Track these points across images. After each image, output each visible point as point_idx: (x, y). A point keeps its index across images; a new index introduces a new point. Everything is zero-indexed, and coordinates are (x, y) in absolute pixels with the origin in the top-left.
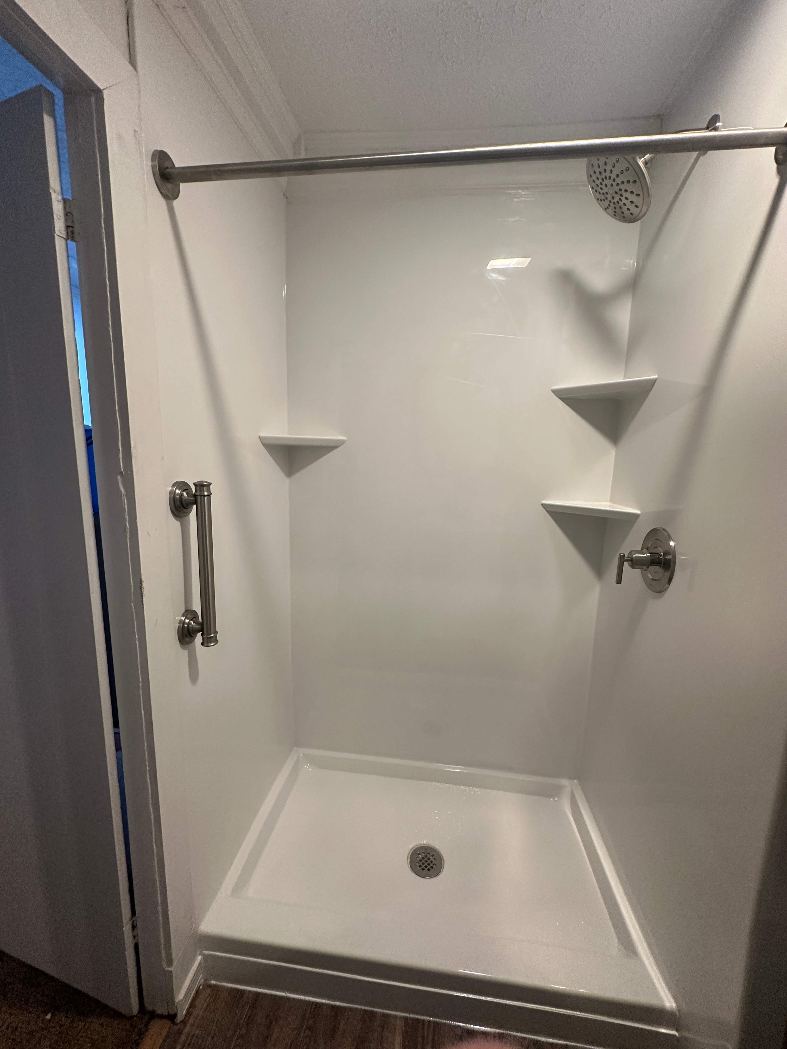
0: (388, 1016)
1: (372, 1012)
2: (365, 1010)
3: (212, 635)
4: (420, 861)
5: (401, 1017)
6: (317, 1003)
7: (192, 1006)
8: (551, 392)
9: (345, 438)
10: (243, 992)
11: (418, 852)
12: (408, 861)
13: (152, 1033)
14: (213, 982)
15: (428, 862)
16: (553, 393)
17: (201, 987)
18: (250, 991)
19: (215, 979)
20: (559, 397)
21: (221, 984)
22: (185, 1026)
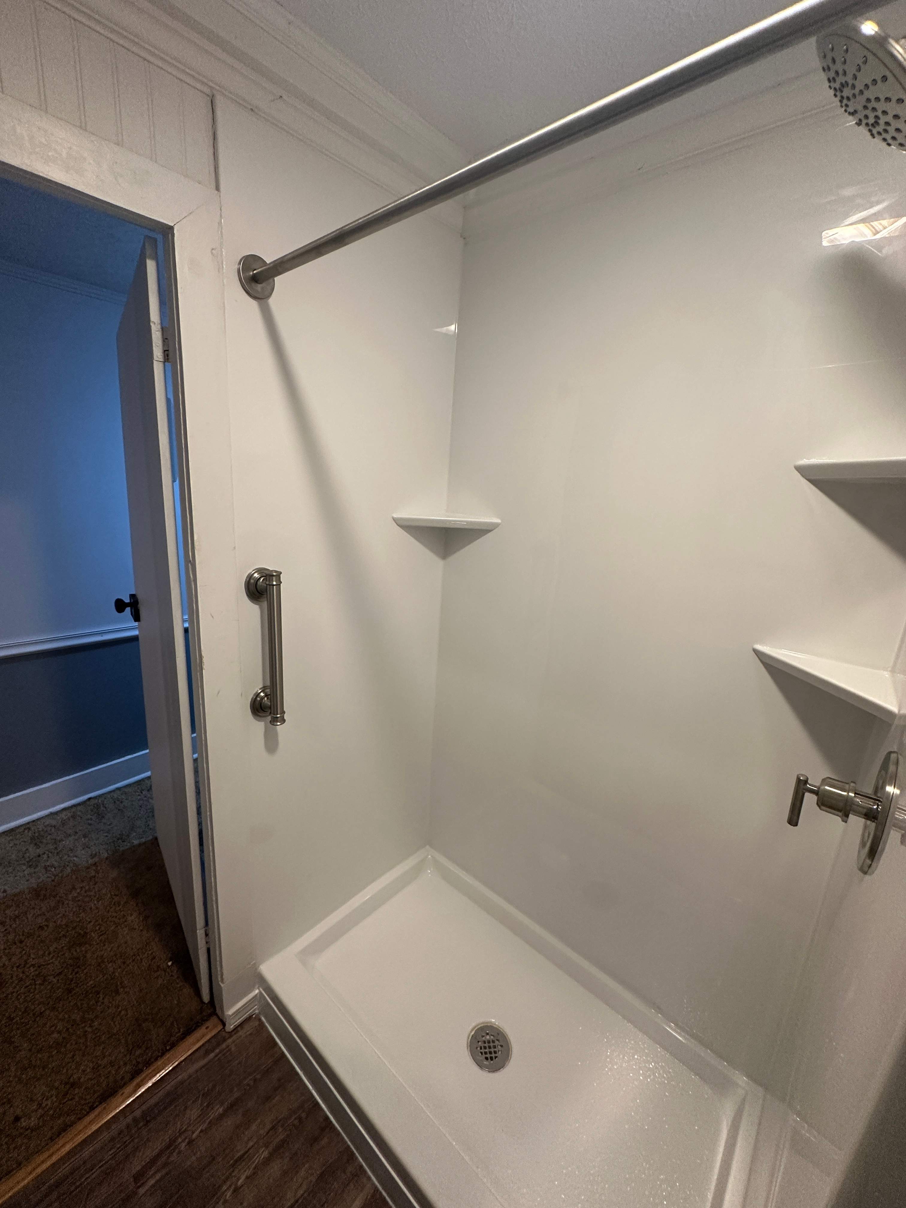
0: (365, 1172)
1: (353, 1154)
2: (349, 1146)
3: (278, 716)
4: (485, 1042)
5: (373, 1184)
6: (317, 1104)
7: (241, 1025)
8: (794, 469)
9: (499, 521)
10: (276, 1044)
11: (488, 1032)
12: (471, 1032)
13: (209, 1025)
14: (263, 1019)
15: (491, 1050)
16: (796, 472)
17: (254, 1016)
18: (280, 1048)
19: (266, 1018)
20: (807, 478)
21: (267, 1024)
22: (229, 1038)
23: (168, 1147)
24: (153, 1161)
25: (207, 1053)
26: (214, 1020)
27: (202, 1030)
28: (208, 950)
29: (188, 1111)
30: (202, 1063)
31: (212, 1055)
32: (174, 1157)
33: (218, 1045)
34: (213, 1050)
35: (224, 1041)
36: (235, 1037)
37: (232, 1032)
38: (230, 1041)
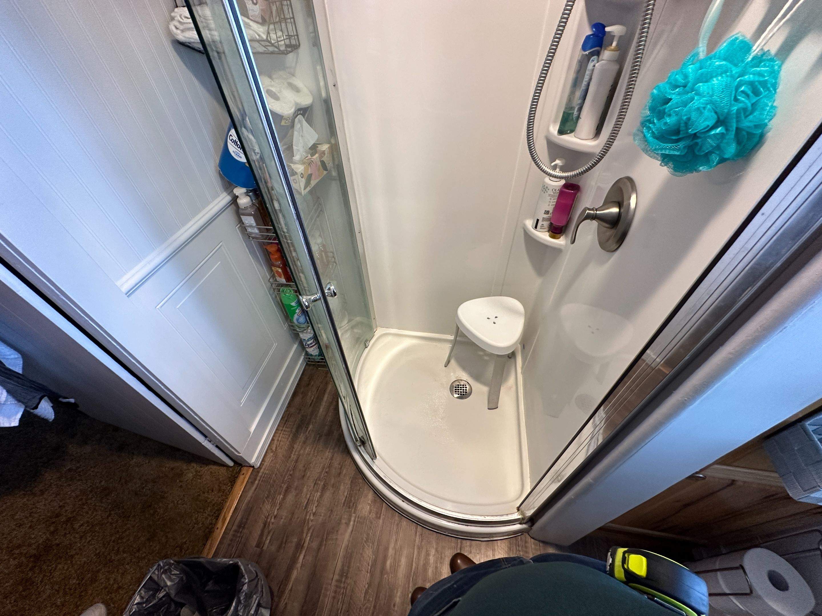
13: (243, 472)
23: (265, 526)
24: (262, 535)
25: (253, 483)
26: (245, 469)
27: (241, 478)
28: (217, 446)
29: (263, 508)
30: (254, 488)
31: (257, 482)
32: (271, 527)
33: (257, 476)
34: (255, 479)
35: (258, 472)
36: (263, 467)
37: (260, 468)
38: (262, 470)
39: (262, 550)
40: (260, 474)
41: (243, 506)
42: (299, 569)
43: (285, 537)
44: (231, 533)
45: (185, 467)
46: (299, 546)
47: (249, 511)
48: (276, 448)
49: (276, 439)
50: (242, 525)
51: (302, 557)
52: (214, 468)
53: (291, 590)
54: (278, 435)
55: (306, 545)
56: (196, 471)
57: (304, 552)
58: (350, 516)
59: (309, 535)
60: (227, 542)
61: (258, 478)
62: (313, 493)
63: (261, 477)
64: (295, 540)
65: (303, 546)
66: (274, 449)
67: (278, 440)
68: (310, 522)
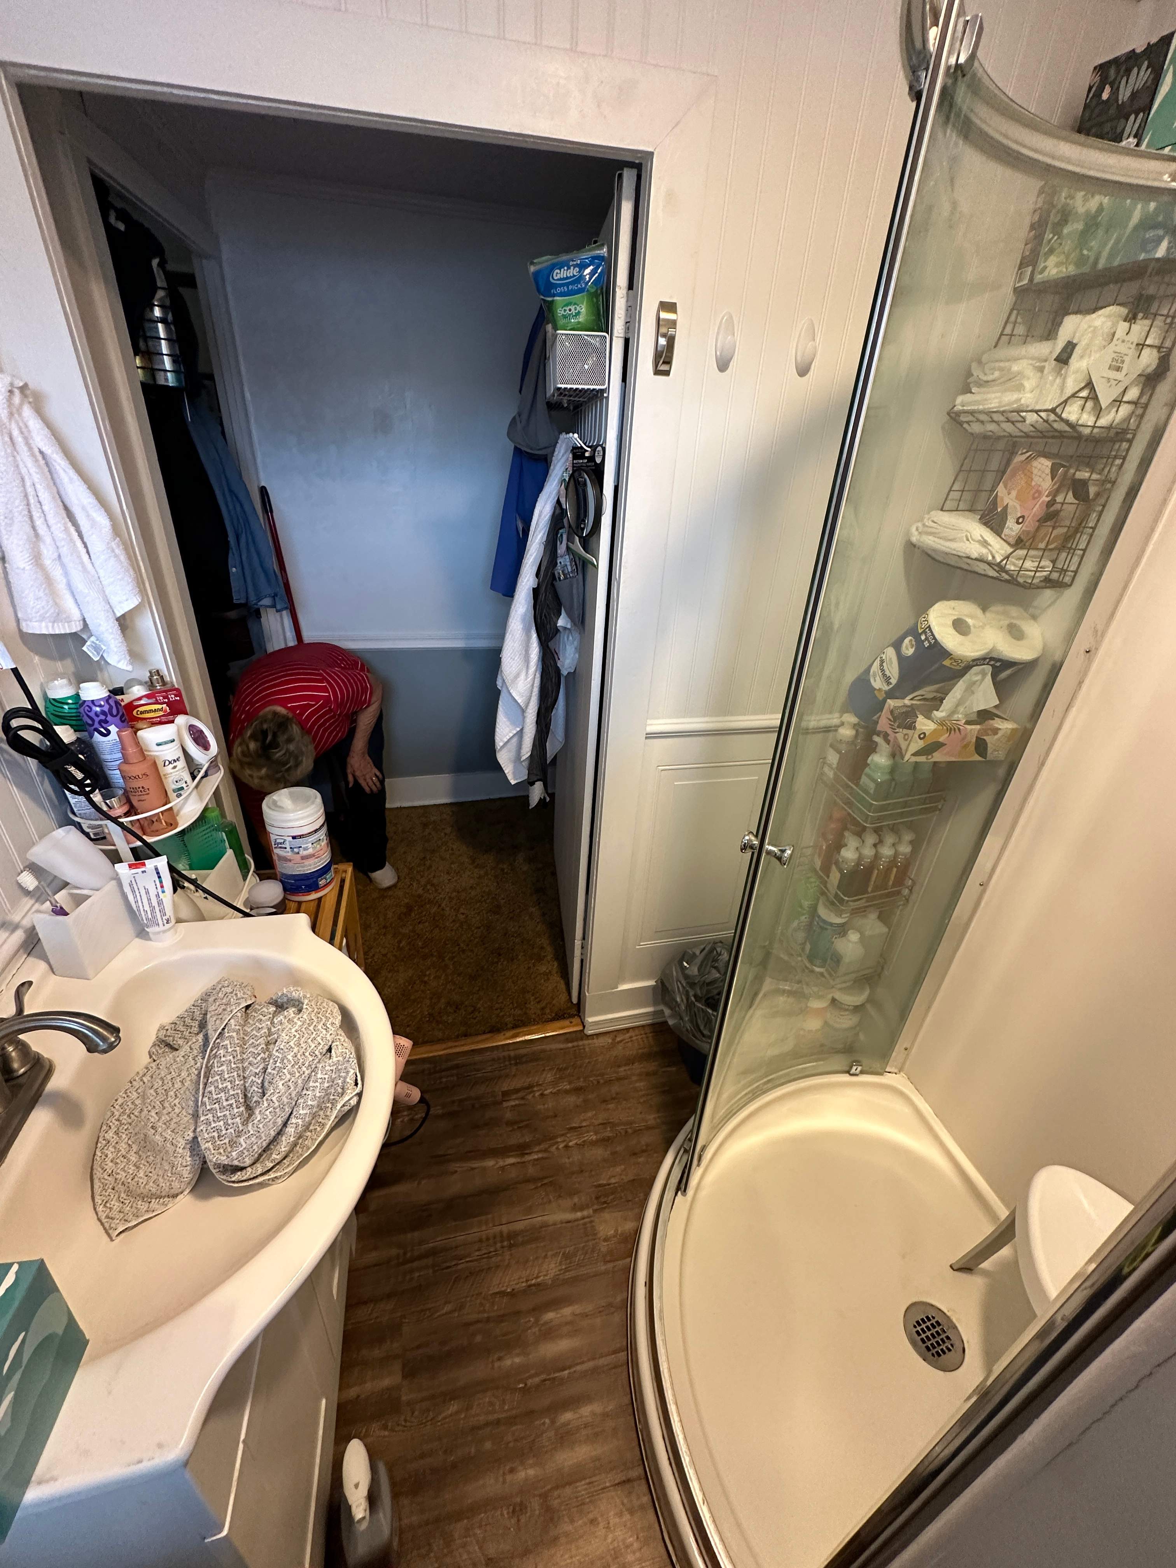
13: (572, 1021)
22: (586, 1039)
23: (528, 1088)
24: (517, 1091)
25: (568, 1041)
26: (576, 1020)
27: (566, 1022)
28: (582, 961)
29: (545, 1073)
30: (562, 1046)
31: (570, 1045)
32: (530, 1097)
33: (577, 1040)
34: (572, 1041)
35: (582, 1039)
36: (590, 1041)
37: (589, 1037)
38: (586, 1042)
39: (501, 1103)
40: (581, 1043)
41: (537, 1048)
42: (497, 1166)
43: (525, 1123)
44: (506, 1054)
45: (549, 958)
46: (522, 1149)
47: (535, 1058)
48: (621, 1041)
49: (631, 1033)
50: (518, 1060)
51: (511, 1160)
52: (562, 986)
53: (473, 1169)
54: (637, 1032)
55: (527, 1158)
56: (550, 972)
57: (519, 1160)
58: (587, 1207)
59: (540, 1155)
60: (495, 1055)
61: (575, 1044)
62: (592, 1128)
63: (578, 1046)
64: (527, 1139)
65: (523, 1155)
66: (618, 1039)
67: (631, 1037)
68: (554, 1147)
